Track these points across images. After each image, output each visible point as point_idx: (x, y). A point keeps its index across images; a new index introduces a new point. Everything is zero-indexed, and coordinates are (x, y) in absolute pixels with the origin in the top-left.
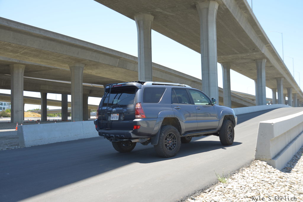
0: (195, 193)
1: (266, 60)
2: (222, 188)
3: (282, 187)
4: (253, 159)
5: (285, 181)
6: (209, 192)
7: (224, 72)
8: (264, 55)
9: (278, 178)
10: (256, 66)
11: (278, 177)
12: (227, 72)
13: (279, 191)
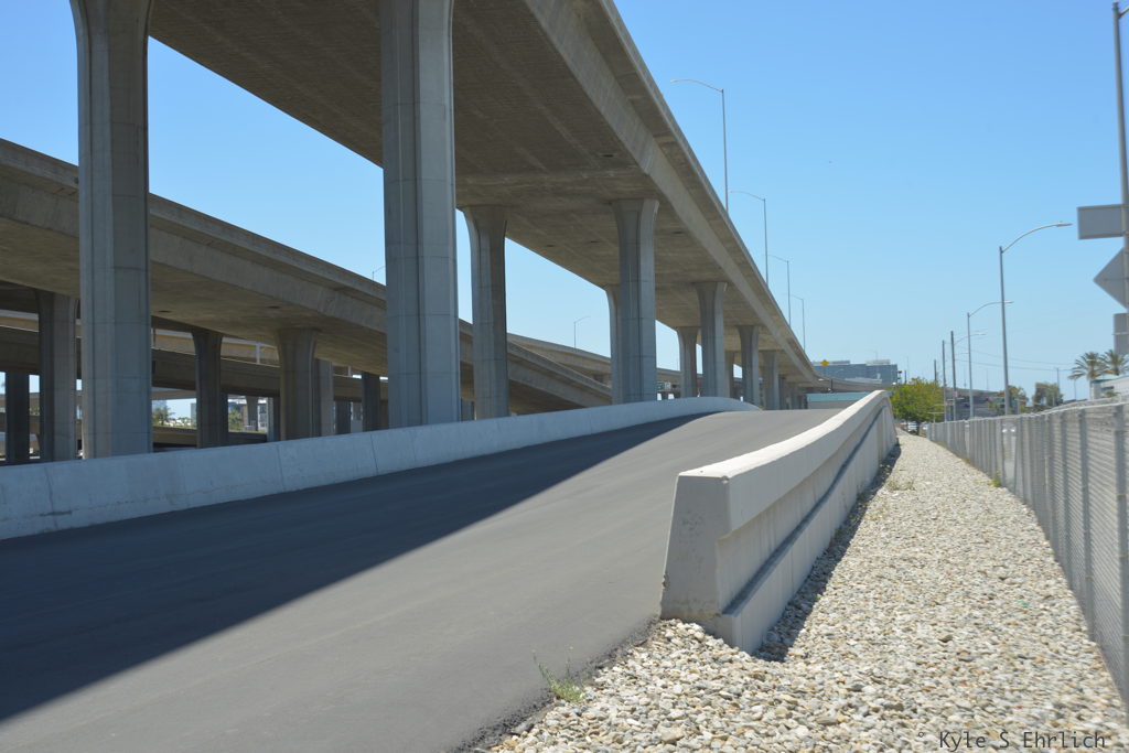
0: (482, 738)
1: (657, 205)
2: (568, 719)
3: (767, 708)
4: (655, 616)
5: (774, 687)
6: (529, 731)
7: (480, 251)
8: (652, 181)
9: (748, 679)
10: (616, 228)
11: (750, 676)
12: (491, 250)
13: (759, 719)
